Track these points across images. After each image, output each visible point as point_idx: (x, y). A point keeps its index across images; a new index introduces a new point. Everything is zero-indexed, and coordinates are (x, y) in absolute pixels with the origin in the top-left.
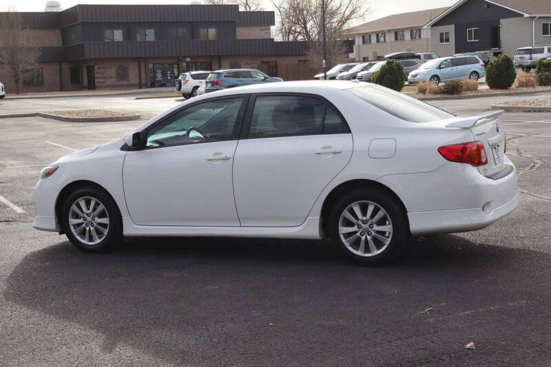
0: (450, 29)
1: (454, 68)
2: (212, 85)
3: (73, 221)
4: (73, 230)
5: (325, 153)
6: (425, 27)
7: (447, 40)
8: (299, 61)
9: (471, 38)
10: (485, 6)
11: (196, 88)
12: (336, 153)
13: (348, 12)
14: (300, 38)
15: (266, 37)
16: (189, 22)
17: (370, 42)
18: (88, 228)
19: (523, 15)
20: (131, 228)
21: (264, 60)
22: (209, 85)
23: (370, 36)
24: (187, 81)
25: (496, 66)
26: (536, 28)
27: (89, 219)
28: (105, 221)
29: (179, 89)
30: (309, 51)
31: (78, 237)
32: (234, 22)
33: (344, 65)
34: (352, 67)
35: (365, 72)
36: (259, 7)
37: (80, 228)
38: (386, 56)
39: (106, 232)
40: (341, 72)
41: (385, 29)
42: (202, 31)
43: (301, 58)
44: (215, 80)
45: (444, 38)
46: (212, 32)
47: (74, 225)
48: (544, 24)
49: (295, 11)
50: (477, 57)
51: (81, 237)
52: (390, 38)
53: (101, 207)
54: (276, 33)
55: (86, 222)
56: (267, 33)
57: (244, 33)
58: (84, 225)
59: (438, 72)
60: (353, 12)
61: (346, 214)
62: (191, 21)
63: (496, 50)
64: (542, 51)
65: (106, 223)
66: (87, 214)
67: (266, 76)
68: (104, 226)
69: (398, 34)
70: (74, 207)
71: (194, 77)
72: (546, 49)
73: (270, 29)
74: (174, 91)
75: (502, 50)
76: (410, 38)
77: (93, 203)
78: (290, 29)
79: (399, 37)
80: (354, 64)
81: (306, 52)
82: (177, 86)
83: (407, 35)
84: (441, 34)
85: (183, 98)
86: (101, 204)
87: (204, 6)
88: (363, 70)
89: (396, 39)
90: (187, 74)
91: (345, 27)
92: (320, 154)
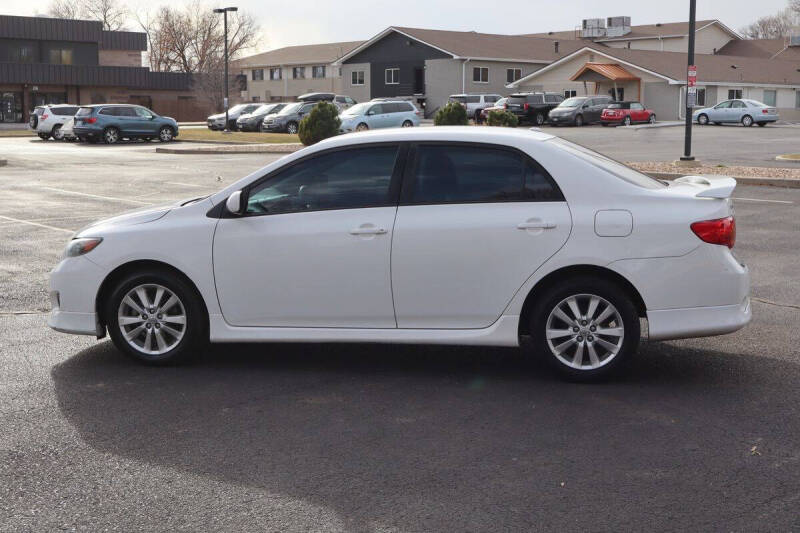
0: (365, 68)
1: (385, 115)
2: (84, 123)
3: (125, 320)
4: (124, 333)
5: (529, 228)
6: (335, 64)
7: (361, 82)
8: (180, 98)
9: (389, 81)
10: (408, 43)
11: (58, 126)
12: (547, 228)
13: (237, 40)
14: (174, 68)
15: (135, 65)
16: (35, 40)
17: (262, 78)
18: (150, 331)
19: (452, 57)
20: (221, 331)
21: (133, 93)
22: (79, 123)
23: (262, 71)
24: (46, 116)
25: (448, 115)
26: (466, 73)
27: (152, 316)
28: (180, 319)
29: (35, 127)
30: (192, 85)
31: (132, 344)
32: (97, 43)
33: (245, 106)
34: (255, 108)
35: (275, 116)
36: (122, 27)
37: (136, 331)
38: (300, 97)
39: (180, 336)
40: (242, 114)
41: (281, 63)
42: (54, 53)
43: (183, 94)
44: (88, 117)
45: (357, 79)
46: (66, 55)
47: (125, 326)
48: (475, 69)
49: (170, 34)
50: (410, 103)
51: (136, 343)
52: (288, 74)
53: (174, 299)
54: (145, 60)
55: (147, 321)
56: (136, 60)
57: (109, 58)
58: (143, 326)
59: (366, 119)
60: (243, 41)
61: (558, 312)
62: (39, 38)
63: (419, 95)
64: (477, 100)
65: (181, 322)
66: (150, 310)
67: (154, 114)
68: (178, 327)
69: (297, 71)
70: (128, 300)
71: (56, 112)
72: (482, 97)
73: (140, 56)
74: (26, 129)
75: (426, 96)
76: (311, 76)
77: (159, 295)
78: (162, 56)
79: (298, 75)
80: (256, 104)
81: (190, 87)
82: (32, 122)
83: (308, 73)
84: (354, 74)
85: (39, 138)
86: (174, 295)
87: (51, 20)
88: (270, 113)
89: (295, 76)
90: (46, 107)
91: (235, 58)
92: (524, 229)
